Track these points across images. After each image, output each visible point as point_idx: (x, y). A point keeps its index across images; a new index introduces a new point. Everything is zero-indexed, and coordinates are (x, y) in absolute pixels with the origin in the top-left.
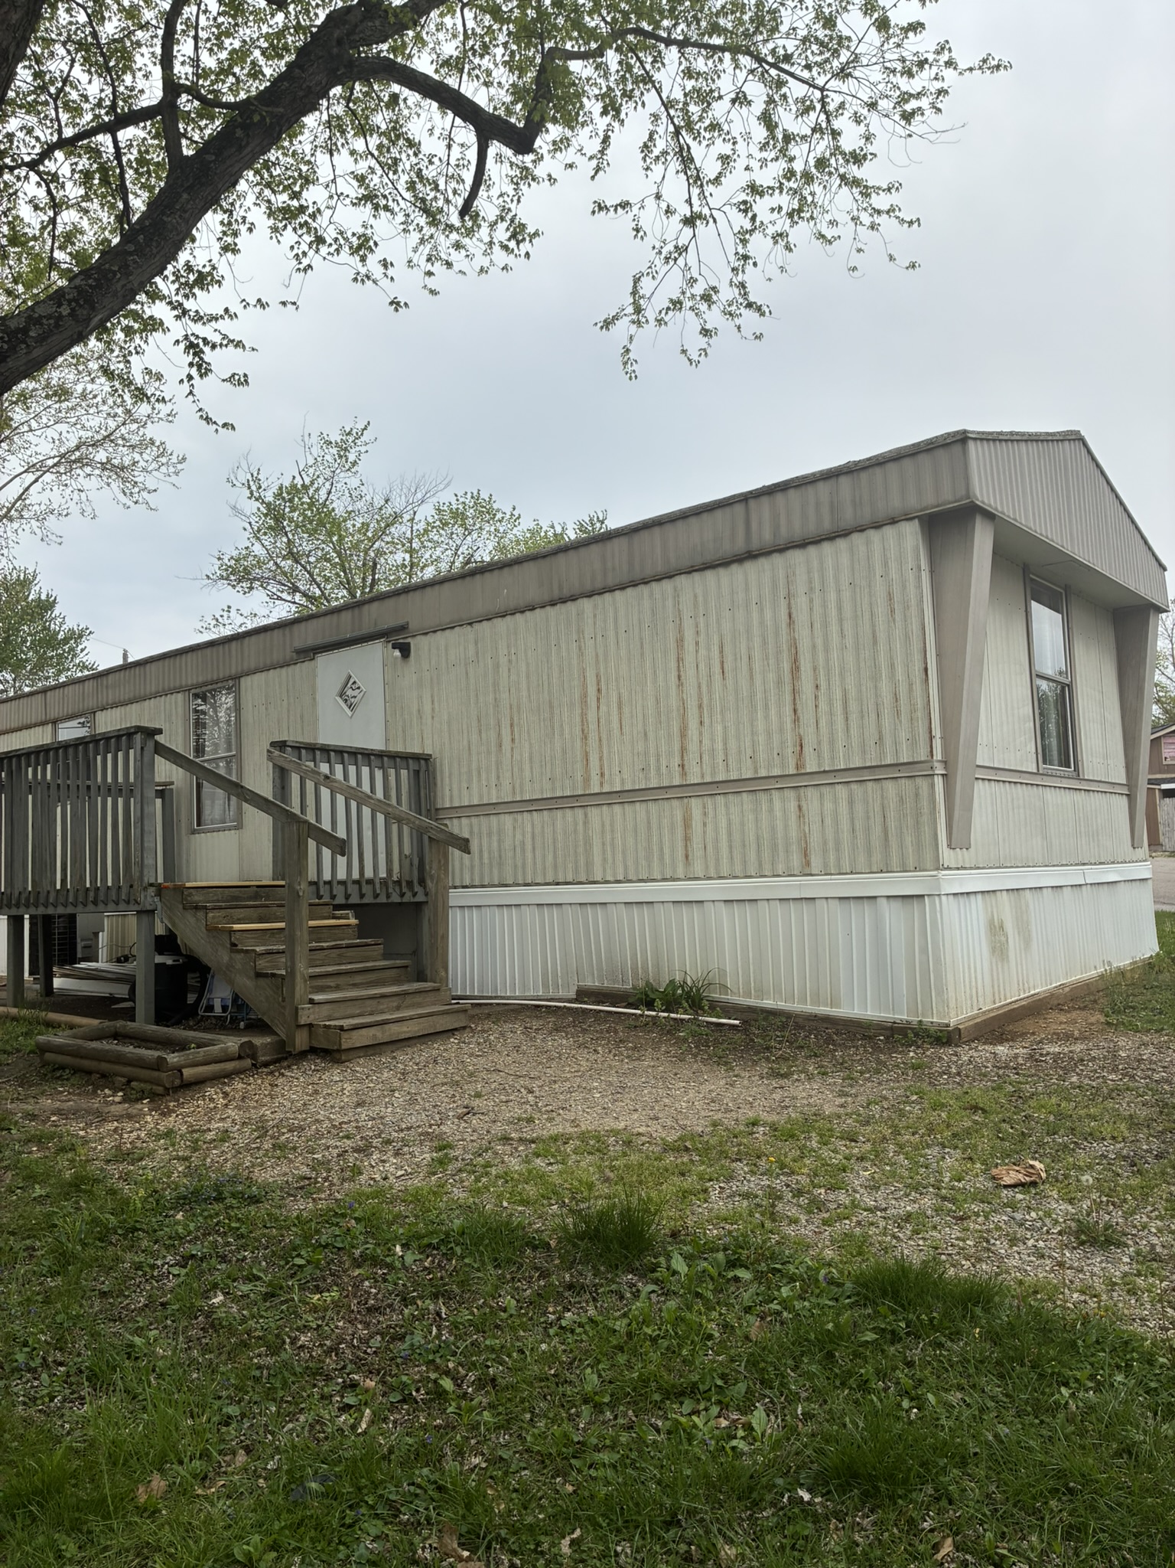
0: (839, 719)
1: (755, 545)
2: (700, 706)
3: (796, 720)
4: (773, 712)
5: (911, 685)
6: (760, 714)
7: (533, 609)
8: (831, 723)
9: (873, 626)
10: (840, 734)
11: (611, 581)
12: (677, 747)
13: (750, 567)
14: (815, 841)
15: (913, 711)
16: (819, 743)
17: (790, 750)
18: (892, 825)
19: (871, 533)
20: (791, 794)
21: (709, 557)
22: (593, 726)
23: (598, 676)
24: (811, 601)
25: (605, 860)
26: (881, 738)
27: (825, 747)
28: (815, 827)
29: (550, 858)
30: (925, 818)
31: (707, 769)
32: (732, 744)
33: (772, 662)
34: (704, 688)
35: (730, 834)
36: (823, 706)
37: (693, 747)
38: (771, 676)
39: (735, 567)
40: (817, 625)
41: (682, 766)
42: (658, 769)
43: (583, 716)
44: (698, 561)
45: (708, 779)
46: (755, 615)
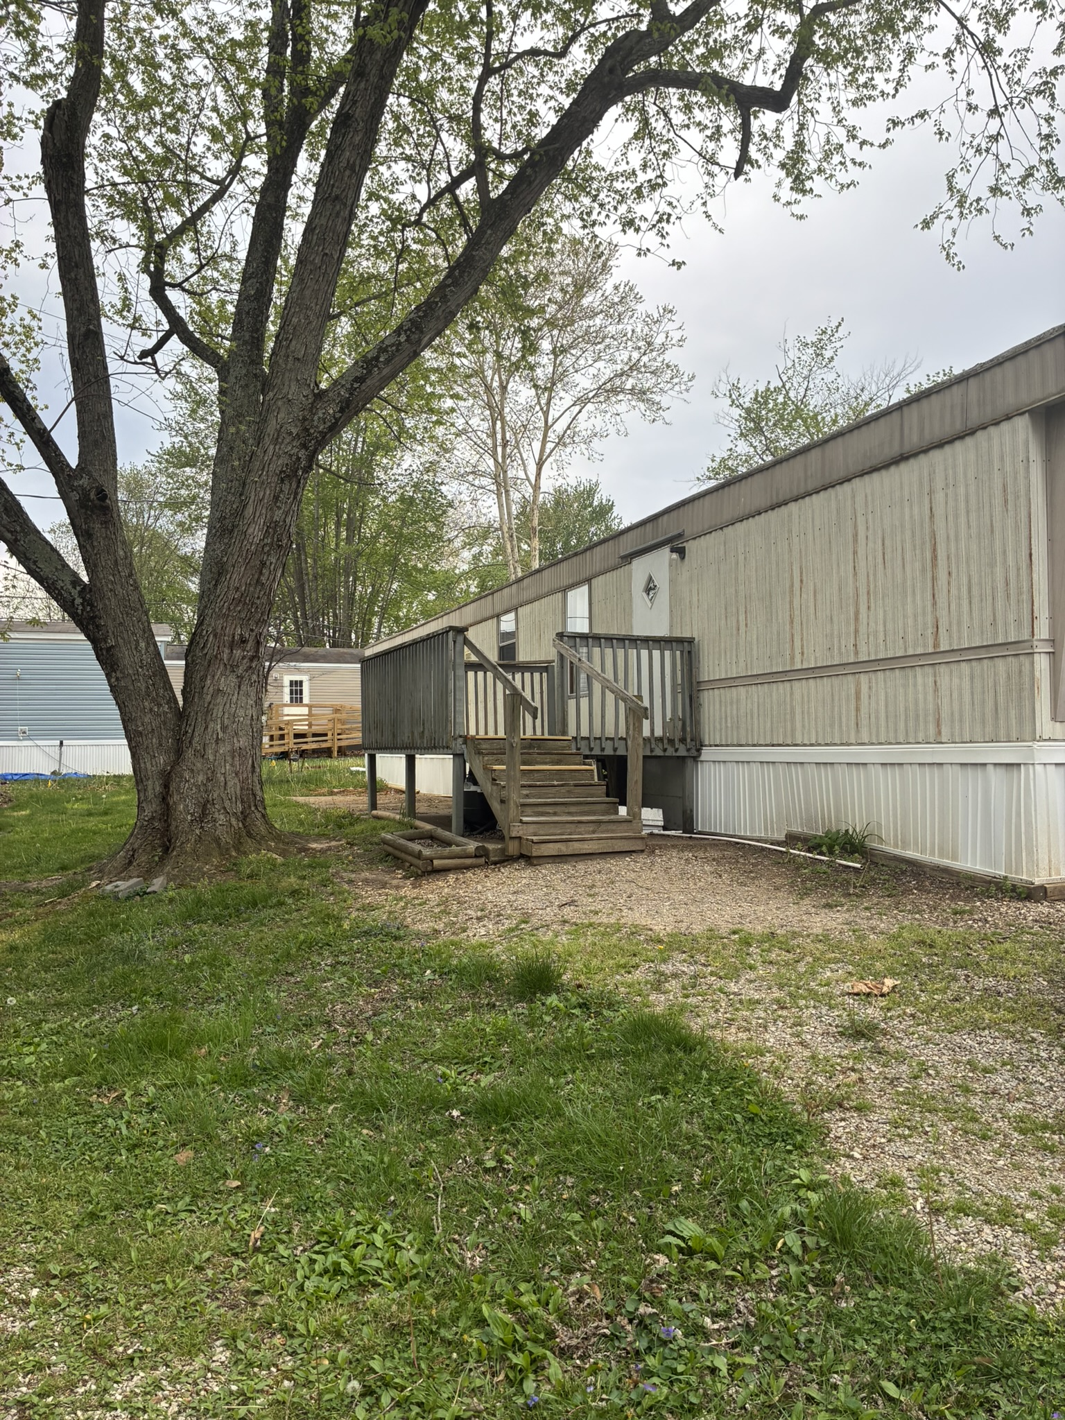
0: (965, 603)
1: (907, 448)
2: (868, 593)
3: (934, 604)
4: (918, 597)
5: (1018, 570)
6: (909, 599)
7: (760, 514)
8: (959, 605)
9: (991, 516)
10: (965, 617)
11: (810, 487)
12: (852, 629)
13: (904, 467)
14: (945, 714)
15: (1020, 593)
16: (950, 625)
17: (930, 631)
18: (1001, 699)
19: (992, 430)
20: (929, 670)
21: (875, 462)
22: (797, 613)
23: (801, 568)
24: (946, 495)
25: (803, 726)
26: (994, 620)
27: (955, 628)
28: (946, 701)
29: (769, 725)
30: (1026, 694)
31: (872, 650)
32: (890, 626)
33: (918, 552)
34: (871, 578)
35: (886, 706)
36: (954, 591)
37: (863, 629)
38: (918, 565)
39: (893, 469)
40: (951, 518)
41: (855, 645)
42: (840, 648)
43: (791, 602)
44: (868, 465)
45: (873, 658)
46: (907, 511)
